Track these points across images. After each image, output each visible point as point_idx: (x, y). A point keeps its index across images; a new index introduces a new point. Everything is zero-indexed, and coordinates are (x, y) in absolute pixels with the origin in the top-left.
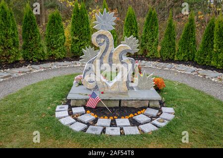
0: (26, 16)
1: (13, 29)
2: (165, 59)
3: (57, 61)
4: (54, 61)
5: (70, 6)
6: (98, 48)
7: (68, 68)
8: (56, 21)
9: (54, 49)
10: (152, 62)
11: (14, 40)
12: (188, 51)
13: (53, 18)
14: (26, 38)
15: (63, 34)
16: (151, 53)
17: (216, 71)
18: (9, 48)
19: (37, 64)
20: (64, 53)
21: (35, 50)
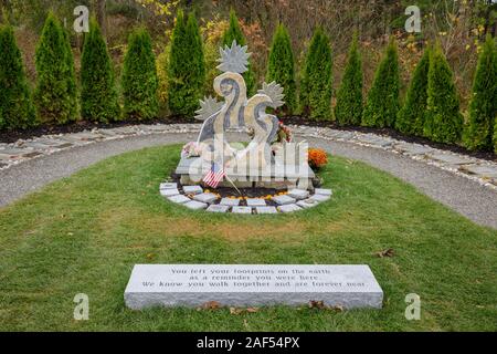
0: (90, 39)
1: (68, 63)
2: (342, 124)
3: (142, 122)
4: (138, 123)
5: (162, 13)
6: (223, 99)
7: (165, 135)
8: (143, 49)
9: (138, 100)
10: (318, 129)
11: (69, 83)
12: (385, 109)
13: (136, 43)
14: (89, 80)
15: (155, 74)
16: (318, 112)
17: (430, 145)
18: (61, 96)
19: (107, 127)
20: (155, 108)
21: (104, 101)
